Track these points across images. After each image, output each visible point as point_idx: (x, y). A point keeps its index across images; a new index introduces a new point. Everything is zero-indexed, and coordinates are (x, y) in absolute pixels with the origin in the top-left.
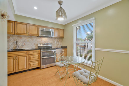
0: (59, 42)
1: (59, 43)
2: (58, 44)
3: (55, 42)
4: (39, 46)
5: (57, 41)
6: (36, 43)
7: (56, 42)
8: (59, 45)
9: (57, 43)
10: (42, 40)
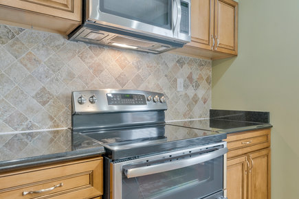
0: (197, 86)
1: (201, 93)
2: (195, 100)
3: (180, 81)
4: (79, 109)
5: (190, 78)
6: (60, 89)
7: (186, 87)
8: (201, 102)
9: (191, 92)
10: (98, 70)
